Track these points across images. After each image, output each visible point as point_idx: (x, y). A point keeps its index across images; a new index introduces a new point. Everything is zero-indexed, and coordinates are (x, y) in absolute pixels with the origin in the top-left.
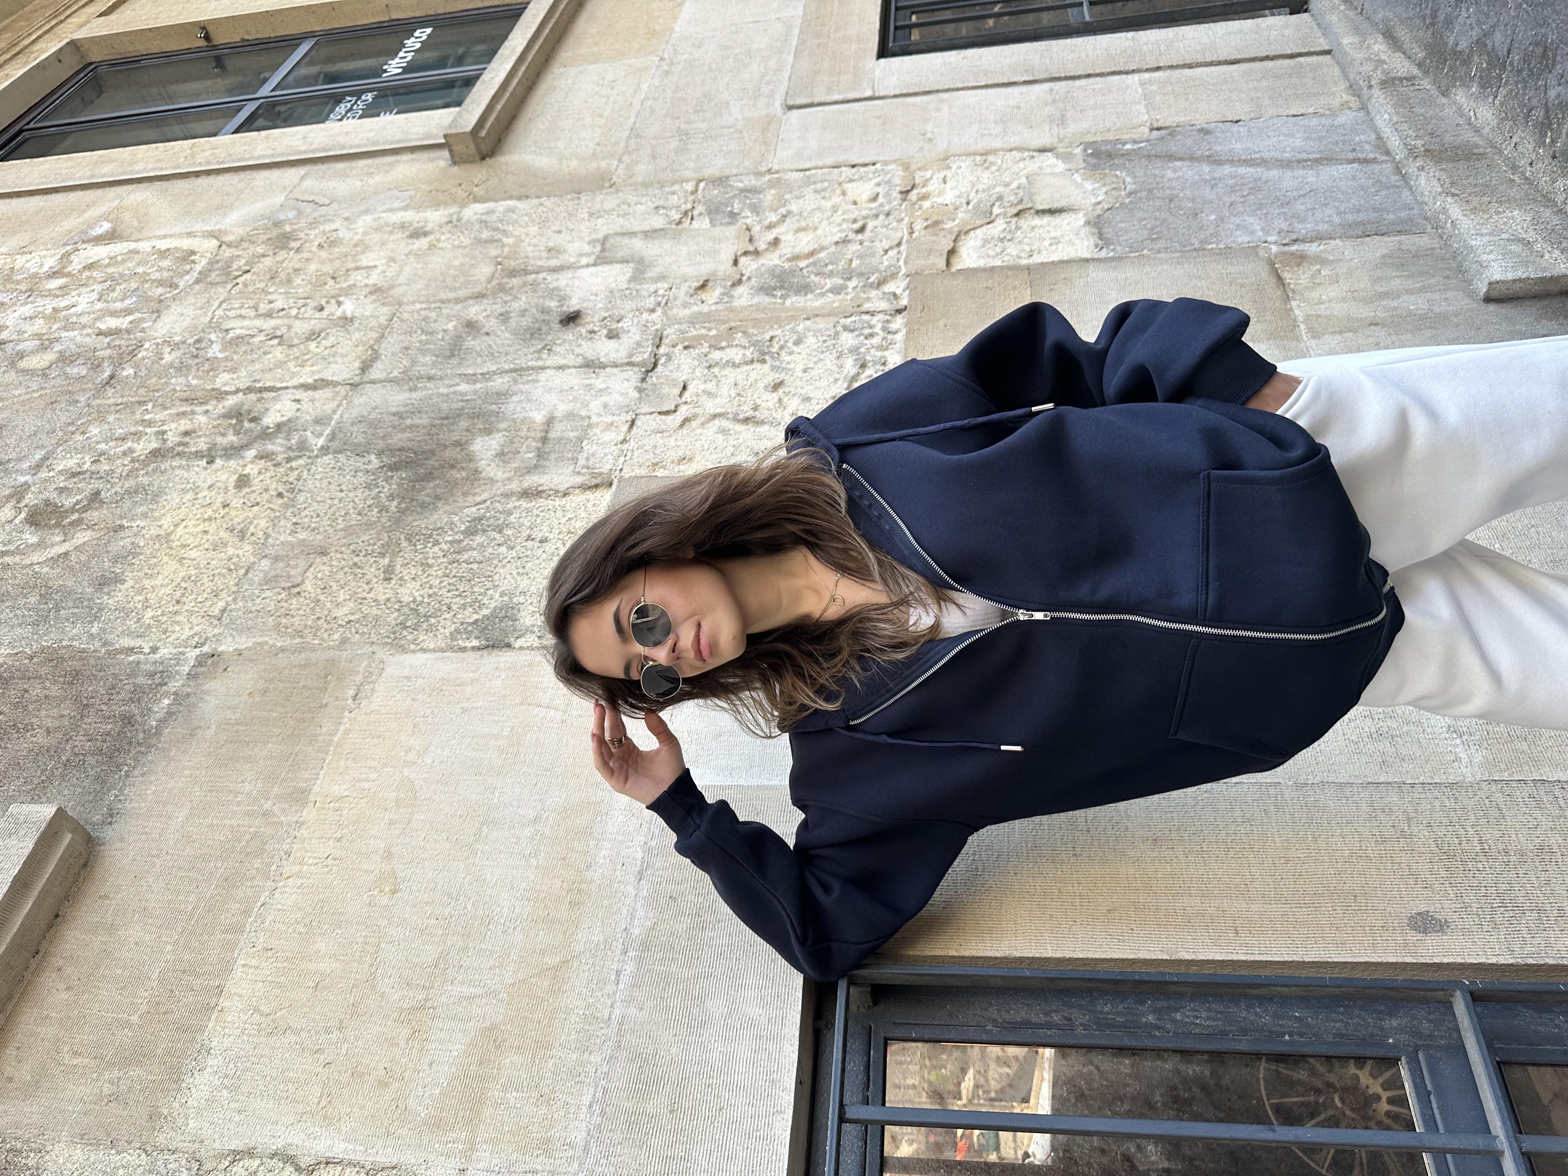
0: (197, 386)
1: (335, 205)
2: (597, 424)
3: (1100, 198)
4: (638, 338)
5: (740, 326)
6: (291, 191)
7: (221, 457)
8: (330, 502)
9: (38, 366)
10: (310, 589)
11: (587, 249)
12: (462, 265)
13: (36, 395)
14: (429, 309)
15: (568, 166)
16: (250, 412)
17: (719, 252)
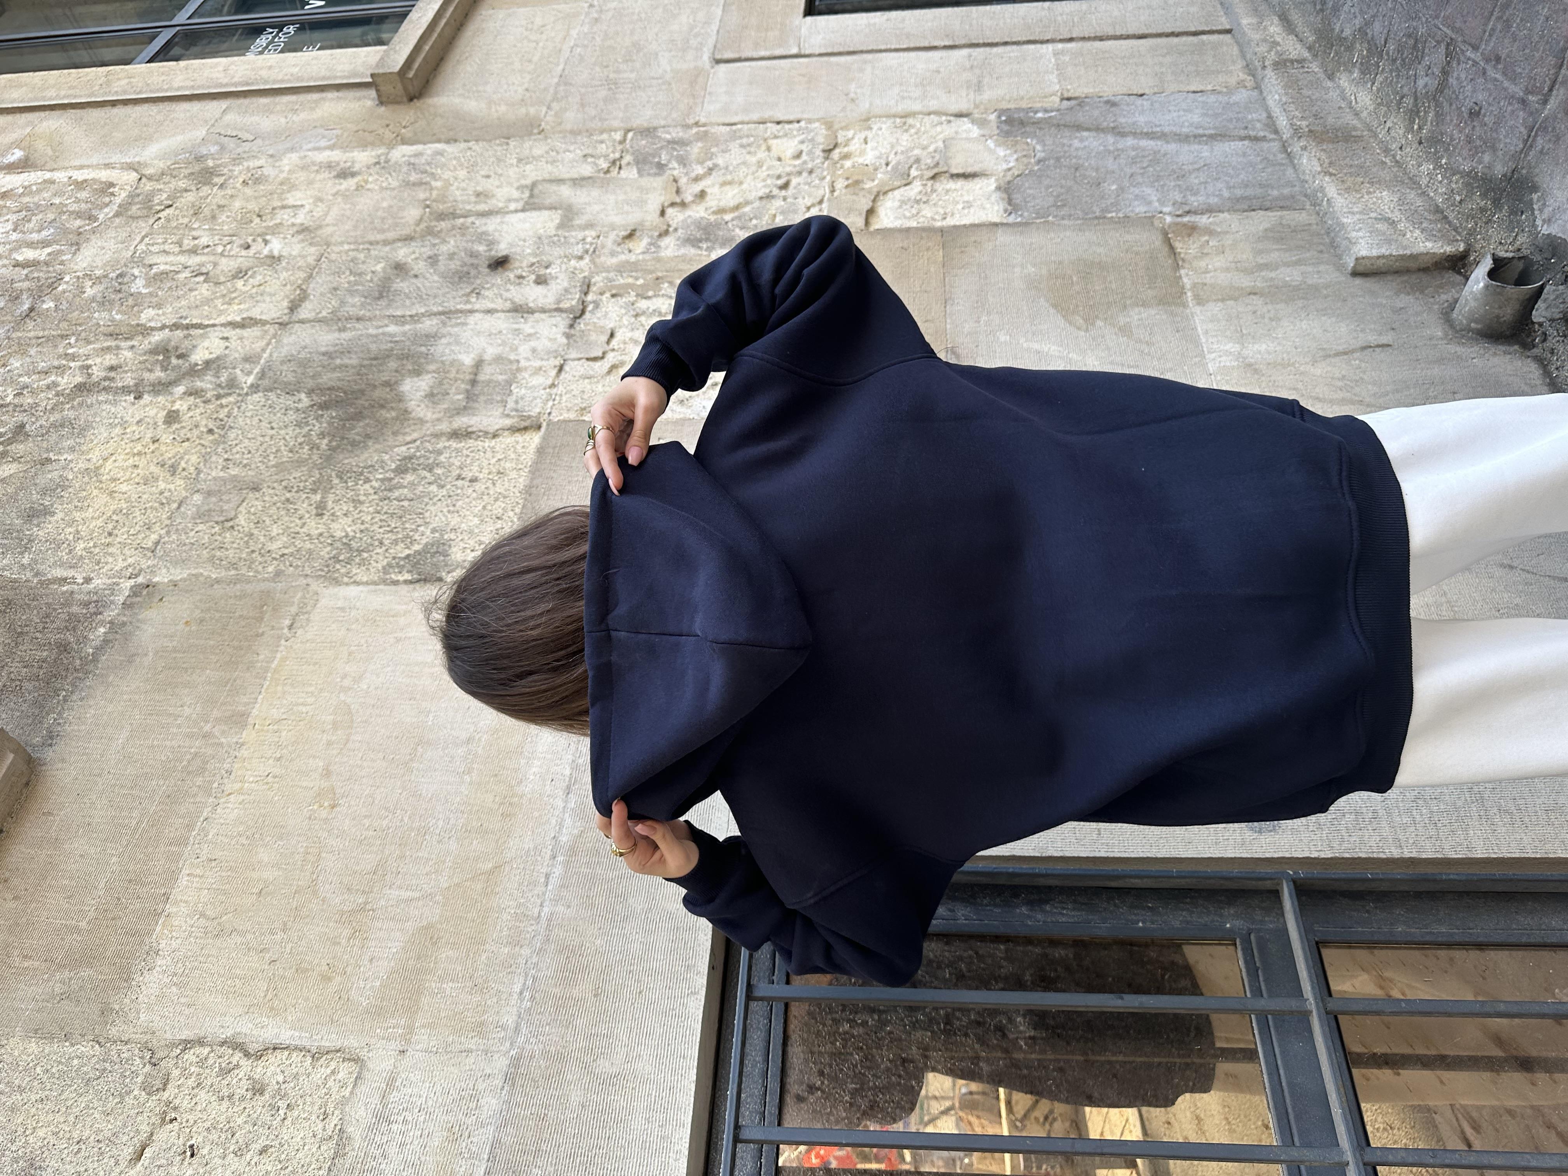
0: (120, 321)
1: (259, 141)
2: (526, 368)
3: (1011, 164)
4: (566, 284)
5: (668, 278)
6: (213, 125)
7: (149, 392)
8: (261, 439)
10: (243, 522)
11: (516, 194)
12: (391, 207)
14: (357, 250)
15: (497, 111)
16: (177, 348)
17: (646, 202)
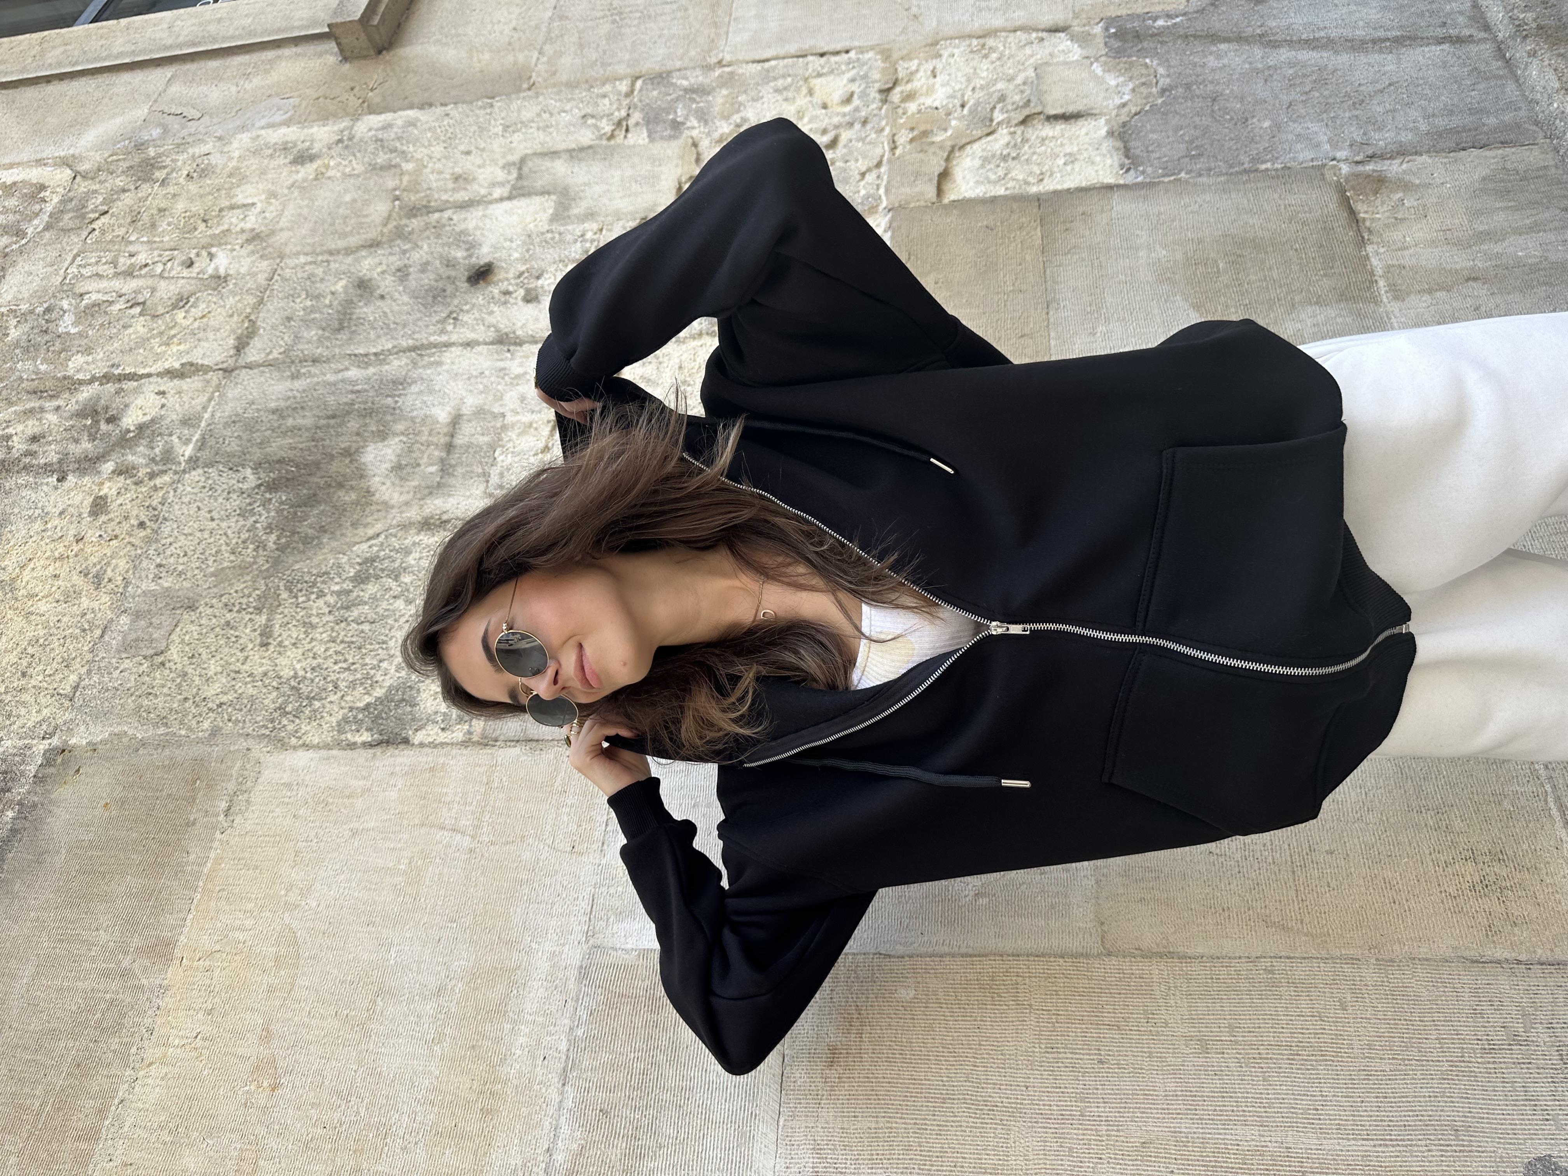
0: (46, 373)
1: (206, 119)
2: (513, 425)
3: (1127, 97)
6: (156, 101)
7: (74, 472)
8: (198, 534)
10: (175, 657)
11: (501, 175)
12: (354, 201)
14: (315, 263)
15: (479, 62)
16: (107, 409)
17: (657, 175)
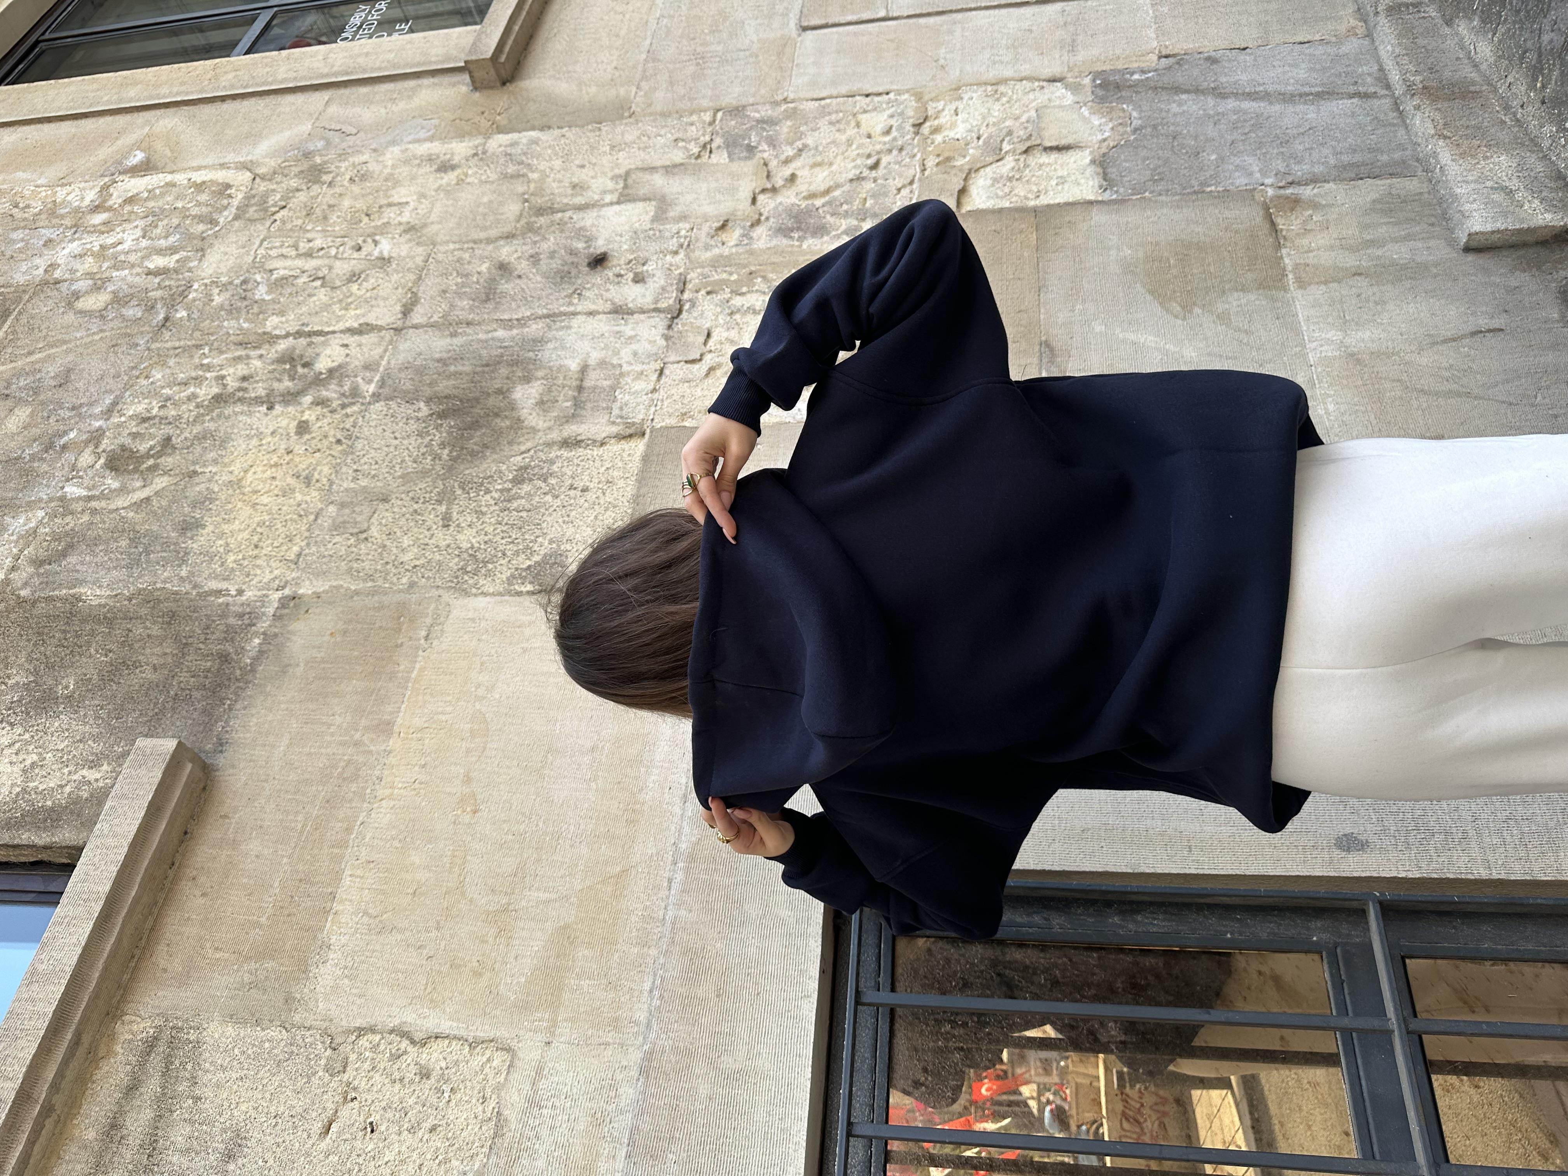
0: (248, 329)
1: (362, 135)
2: (628, 373)
3: (1107, 134)
4: (662, 282)
5: (759, 270)
6: (317, 119)
7: (280, 402)
8: (386, 449)
9: (95, 307)
10: (375, 534)
11: (610, 185)
12: (491, 202)
13: (97, 337)
14: (462, 249)
15: (588, 94)
16: (301, 357)
17: (737, 189)
